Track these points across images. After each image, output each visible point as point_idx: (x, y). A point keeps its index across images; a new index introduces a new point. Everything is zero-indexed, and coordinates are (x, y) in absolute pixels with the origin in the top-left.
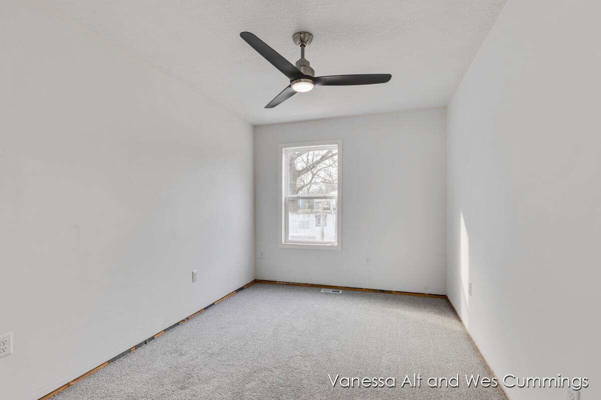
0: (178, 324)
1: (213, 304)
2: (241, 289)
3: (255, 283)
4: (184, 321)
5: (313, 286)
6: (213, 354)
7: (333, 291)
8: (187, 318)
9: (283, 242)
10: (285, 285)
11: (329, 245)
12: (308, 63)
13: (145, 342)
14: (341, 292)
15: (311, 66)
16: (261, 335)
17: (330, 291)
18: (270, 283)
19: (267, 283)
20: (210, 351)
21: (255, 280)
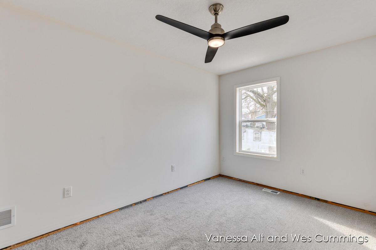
0: (162, 195)
1: (187, 186)
2: (209, 179)
3: (219, 176)
4: (166, 193)
5: (258, 185)
6: (167, 219)
7: (272, 192)
8: (168, 193)
9: (237, 151)
10: (238, 181)
11: (270, 156)
12: (220, 25)
13: (141, 202)
14: (279, 193)
15: (222, 28)
16: (201, 214)
17: (269, 191)
18: (229, 178)
19: (226, 178)
20: (166, 217)
21: (220, 174)
